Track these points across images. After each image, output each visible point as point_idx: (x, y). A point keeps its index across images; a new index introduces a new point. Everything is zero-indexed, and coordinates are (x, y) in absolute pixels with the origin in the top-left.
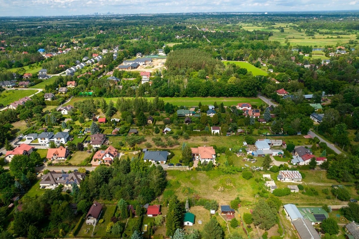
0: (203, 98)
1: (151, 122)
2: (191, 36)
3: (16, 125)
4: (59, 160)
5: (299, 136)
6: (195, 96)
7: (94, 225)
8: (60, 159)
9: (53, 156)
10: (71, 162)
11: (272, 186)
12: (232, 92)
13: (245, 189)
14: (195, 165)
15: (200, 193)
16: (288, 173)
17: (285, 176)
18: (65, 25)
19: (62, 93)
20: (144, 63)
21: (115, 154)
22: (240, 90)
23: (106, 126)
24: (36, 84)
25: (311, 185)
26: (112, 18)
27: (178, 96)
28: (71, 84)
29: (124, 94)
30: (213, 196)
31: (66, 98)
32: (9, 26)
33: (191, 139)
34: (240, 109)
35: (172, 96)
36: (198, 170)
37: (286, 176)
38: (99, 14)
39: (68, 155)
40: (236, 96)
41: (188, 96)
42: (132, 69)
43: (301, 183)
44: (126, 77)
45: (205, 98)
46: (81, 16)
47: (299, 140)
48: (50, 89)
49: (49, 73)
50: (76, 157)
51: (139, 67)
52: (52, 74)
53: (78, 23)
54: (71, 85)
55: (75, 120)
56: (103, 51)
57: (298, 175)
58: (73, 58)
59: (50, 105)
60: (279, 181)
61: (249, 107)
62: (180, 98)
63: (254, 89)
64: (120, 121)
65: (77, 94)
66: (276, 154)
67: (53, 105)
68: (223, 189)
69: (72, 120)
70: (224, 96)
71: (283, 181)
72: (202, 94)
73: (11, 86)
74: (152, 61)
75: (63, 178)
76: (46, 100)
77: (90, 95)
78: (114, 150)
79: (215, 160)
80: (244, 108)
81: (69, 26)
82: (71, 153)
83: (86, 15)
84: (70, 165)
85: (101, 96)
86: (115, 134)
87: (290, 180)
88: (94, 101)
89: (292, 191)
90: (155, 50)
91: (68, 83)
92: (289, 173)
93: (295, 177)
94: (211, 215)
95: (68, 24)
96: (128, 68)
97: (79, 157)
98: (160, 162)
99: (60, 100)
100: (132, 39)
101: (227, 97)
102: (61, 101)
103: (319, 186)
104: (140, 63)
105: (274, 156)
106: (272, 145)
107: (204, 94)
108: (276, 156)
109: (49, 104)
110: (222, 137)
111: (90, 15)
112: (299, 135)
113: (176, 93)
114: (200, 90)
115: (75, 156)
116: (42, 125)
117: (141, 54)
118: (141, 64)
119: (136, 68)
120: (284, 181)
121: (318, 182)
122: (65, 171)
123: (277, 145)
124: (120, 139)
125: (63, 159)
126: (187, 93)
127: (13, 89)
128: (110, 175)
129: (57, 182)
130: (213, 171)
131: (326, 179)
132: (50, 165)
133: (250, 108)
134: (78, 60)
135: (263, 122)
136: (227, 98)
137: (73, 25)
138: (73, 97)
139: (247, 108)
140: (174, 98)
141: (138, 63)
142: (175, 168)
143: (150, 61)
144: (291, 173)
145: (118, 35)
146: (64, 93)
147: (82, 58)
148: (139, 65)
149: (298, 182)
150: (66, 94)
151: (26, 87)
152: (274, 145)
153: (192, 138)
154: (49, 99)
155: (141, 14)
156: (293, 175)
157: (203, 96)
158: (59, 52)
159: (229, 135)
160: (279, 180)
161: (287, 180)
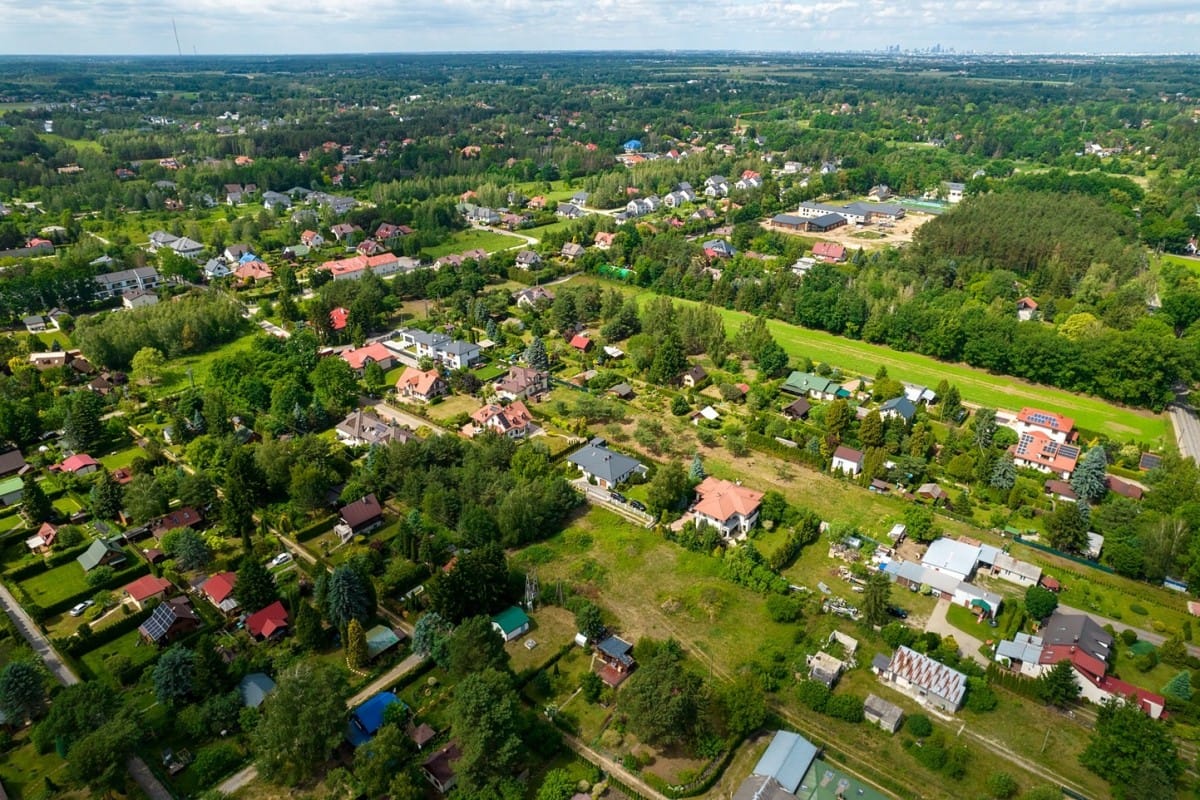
0: (939, 363)
1: (692, 384)
3: (409, 307)
4: (415, 401)
5: (1166, 595)
6: (912, 350)
7: (344, 541)
8: (418, 397)
9: (406, 385)
10: (432, 412)
11: (819, 671)
12: (1051, 365)
13: (738, 639)
14: (677, 526)
15: (608, 589)
16: (920, 663)
17: (901, 667)
18: (763, 79)
19: (567, 259)
20: (862, 219)
22: (1085, 368)
23: (578, 358)
24: (537, 225)
25: (980, 745)
26: (927, 67)
27: (857, 335)
28: (602, 239)
30: (632, 610)
31: (562, 272)
32: (627, 75)
33: (751, 460)
34: (1020, 429)
35: (837, 330)
36: (668, 538)
37: (905, 671)
38: (902, 50)
39: (436, 396)
40: (1068, 385)
41: (889, 344)
42: (810, 230)
43: (948, 719)
44: (759, 250)
45: (946, 364)
46: (840, 54)
47: (1145, 604)
48: (549, 244)
49: (589, 204)
50: (451, 405)
51: (839, 230)
52: (596, 208)
53: (808, 75)
54: (603, 243)
55: (527, 326)
56: (787, 167)
57: (952, 686)
58: (676, 173)
59: (516, 280)
60: (872, 673)
61: (1055, 431)
62: (862, 342)
63: (1150, 376)
64: (622, 357)
65: (592, 265)
66: (967, 602)
67: (521, 282)
68: (673, 609)
69: (522, 326)
70: (1020, 375)
71: (887, 680)
72: (934, 348)
73: (488, 221)
74: (901, 217)
75: (374, 433)
76: (518, 265)
77: (620, 278)
78: (520, 413)
79: (747, 534)
80: (1033, 428)
81: (773, 83)
82: (449, 392)
83: (860, 51)
84: (423, 415)
85: (645, 287)
86: (577, 384)
87: (915, 693)
88: (601, 291)
89: (872, 718)
90: (938, 183)
91: (600, 235)
92: (924, 666)
93: (935, 689)
94: (574, 644)
95: (773, 78)
96: (798, 225)
97: (458, 404)
98: (597, 479)
99: (543, 273)
100: (921, 140)
101: (1032, 380)
102: (542, 276)
103: (1012, 764)
104: (848, 217)
105: (954, 606)
106: (997, 572)
107: (943, 348)
108: (965, 608)
109: (519, 277)
110: (850, 487)
111: (872, 52)
112: (1172, 592)
113: (848, 324)
114: (930, 333)
115: (452, 401)
116: (457, 319)
117: (885, 188)
118: (851, 220)
119: (826, 229)
120: (889, 684)
121: (1026, 751)
122: (398, 420)
123: (1013, 578)
124: (572, 399)
125: (423, 398)
126: (886, 332)
127: (488, 227)
128: (459, 460)
129: (363, 435)
130: (703, 557)
131: (1074, 764)
132: (393, 402)
133: (1060, 438)
134: (687, 180)
135: (1062, 498)
136: (1029, 386)
137: (784, 79)
138: (582, 273)
139: (1048, 432)
140: (842, 337)
141: (842, 215)
142: (625, 510)
143: (893, 218)
144: (933, 669)
145: (885, 123)
146: (571, 257)
147: (703, 177)
148: (844, 222)
149: (937, 708)
150: (573, 261)
151: (512, 229)
152: (1003, 575)
153: (758, 457)
154: (525, 266)
155: (1050, 57)
156: (934, 679)
157: (933, 354)
158: (669, 154)
159: (878, 488)
160: (876, 670)
161: (902, 685)
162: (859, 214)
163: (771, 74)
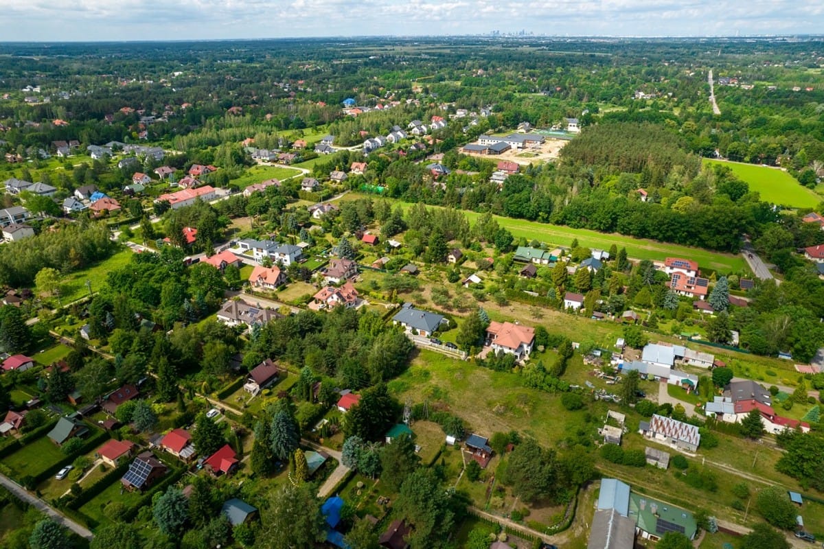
0: (602, 234)
1: (454, 261)
2: (673, 96)
3: (238, 223)
4: (266, 289)
5: (782, 363)
6: (583, 227)
7: (254, 395)
8: (268, 287)
9: (258, 279)
10: (281, 296)
11: (610, 437)
12: (672, 230)
13: (549, 425)
14: (483, 355)
15: (453, 403)
16: (668, 423)
17: (658, 427)
18: (419, 54)
19: (335, 182)
20: (520, 145)
21: (349, 297)
22: (693, 230)
23: (371, 250)
24: (305, 160)
25: (717, 468)
26: (521, 44)
27: (546, 220)
28: (357, 167)
29: (439, 200)
30: (475, 416)
31: (336, 191)
32: (326, 54)
33: (512, 307)
34: (668, 271)
35: (533, 218)
36: (480, 365)
37: (661, 429)
38: (501, 34)
39: (281, 284)
40: (682, 242)
41: (568, 225)
42: (490, 154)
43: (694, 455)
44: (464, 168)
45: (607, 235)
46: (462, 37)
47: (772, 369)
48: (319, 172)
49: (336, 144)
50: (293, 290)
51: (508, 152)
52: (341, 146)
53: (448, 51)
54: (358, 170)
55: (326, 230)
56: (458, 113)
57: (692, 435)
58: (390, 120)
59: (305, 199)
60: (639, 434)
61: (689, 271)
62: (550, 224)
64: (400, 247)
65: (357, 186)
66: (678, 382)
67: (309, 200)
68: (502, 411)
69: (322, 231)
70: (653, 238)
71: (649, 437)
72: (598, 225)
73: (268, 159)
74: (544, 142)
75: (249, 315)
76: (303, 188)
77: (378, 193)
78: (351, 291)
79: (529, 356)
80: (675, 270)
81: (427, 57)
82: (289, 281)
83: (475, 35)
84: (276, 299)
85: (396, 198)
86: (377, 268)
87: (669, 443)
88: (373, 203)
89: (652, 462)
90: (561, 119)
91: (354, 164)
92: (671, 425)
93: (682, 438)
94: (446, 444)
95: (426, 53)
96: (481, 151)
97: (298, 290)
98: (418, 331)
99: (324, 193)
100: (535, 92)
101: (661, 241)
102: (325, 195)
103: (739, 477)
104: (512, 144)
105: (669, 385)
106: (687, 361)
107: (604, 225)
108: (677, 386)
109: (306, 196)
110: (579, 318)
111: (482, 35)
112: (784, 361)
113: (541, 214)
114: (595, 215)
115: (293, 288)
116: (274, 229)
117: (527, 124)
118: (514, 146)
119: (500, 153)
120: (651, 439)
121: (745, 468)
122: (261, 305)
123: (697, 364)
124: (380, 278)
125: (272, 287)
126: (565, 217)
127: (269, 164)
129: (240, 317)
130: (507, 375)
131: (772, 471)
132: (249, 292)
133: (692, 274)
134: (398, 124)
135: (705, 311)
136: (659, 244)
137: (434, 54)
138: (349, 191)
139: (685, 272)
140: (536, 223)
141: (507, 142)
142: (443, 349)
143: (539, 143)
144: (677, 426)
145: (510, 81)
146: (338, 181)
147: (407, 122)
148: (510, 148)
149: (685, 450)
150: (341, 184)
151: (288, 164)
152: (691, 362)
153: (515, 305)
154: (308, 189)
155: (592, 38)
156: (680, 432)
157: (599, 229)
158: (377, 107)
159: (597, 317)
160: (641, 432)
161: (660, 438)
162: (518, 142)
163: (424, 51)
